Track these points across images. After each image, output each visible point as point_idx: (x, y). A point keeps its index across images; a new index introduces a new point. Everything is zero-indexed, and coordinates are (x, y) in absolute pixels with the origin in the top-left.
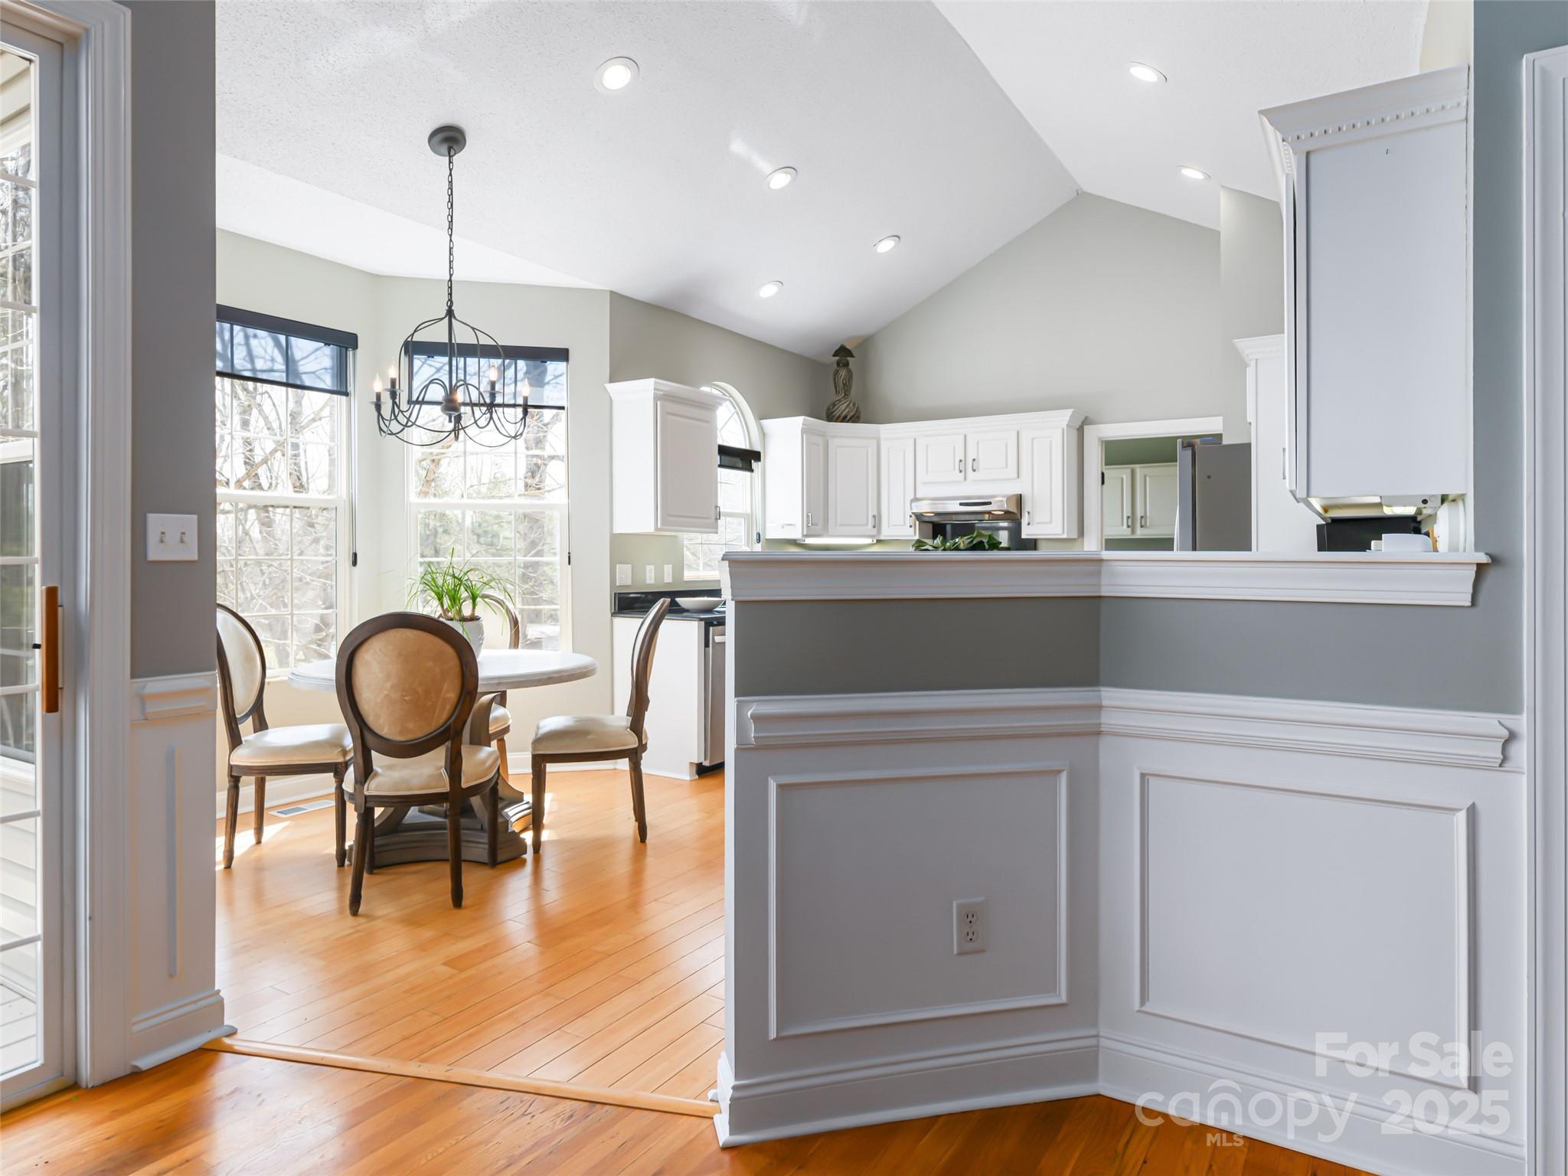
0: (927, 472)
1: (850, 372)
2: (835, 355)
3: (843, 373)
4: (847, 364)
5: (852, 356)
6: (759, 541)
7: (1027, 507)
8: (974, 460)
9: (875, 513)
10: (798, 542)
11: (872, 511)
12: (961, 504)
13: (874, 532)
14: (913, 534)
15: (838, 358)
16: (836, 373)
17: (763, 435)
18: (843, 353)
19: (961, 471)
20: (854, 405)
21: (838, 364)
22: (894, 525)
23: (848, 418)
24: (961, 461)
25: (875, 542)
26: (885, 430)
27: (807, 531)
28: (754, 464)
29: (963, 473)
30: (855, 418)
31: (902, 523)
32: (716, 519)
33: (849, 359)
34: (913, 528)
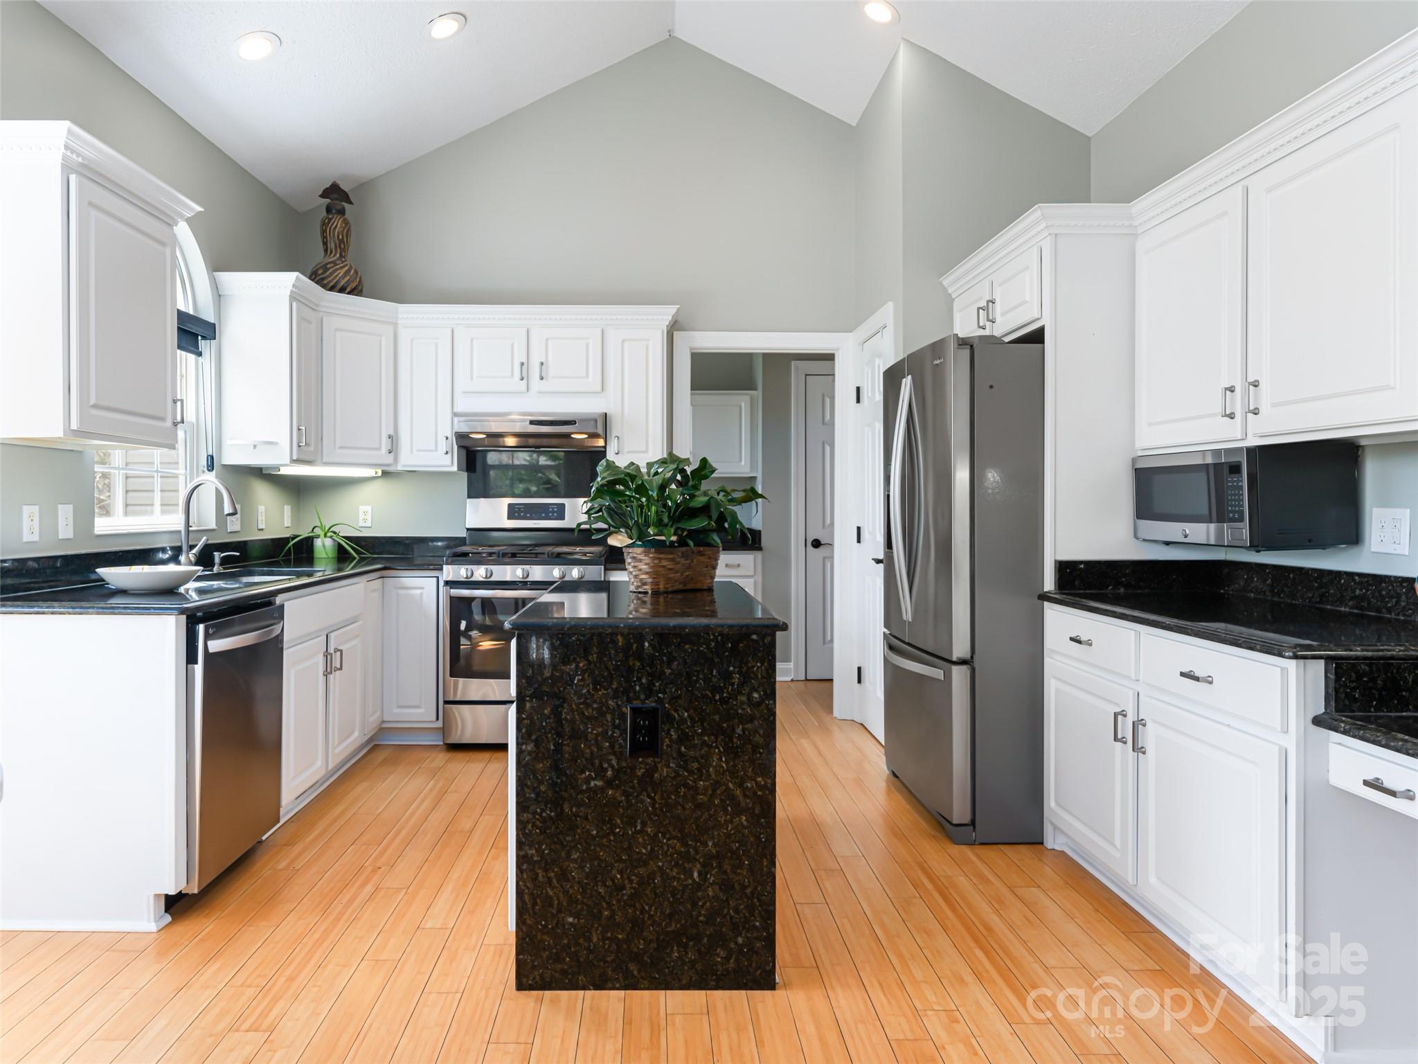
0: (472, 378)
1: (346, 222)
2: (323, 196)
3: (338, 222)
4: (342, 212)
5: (351, 203)
6: (211, 467)
7: (615, 430)
8: (542, 364)
9: (392, 433)
10: (264, 472)
11: (387, 430)
12: (532, 422)
13: (389, 459)
14: (449, 463)
15: (328, 201)
16: (324, 224)
17: (218, 296)
18: (336, 196)
19: (522, 379)
20: (356, 272)
21: (329, 210)
22: (419, 451)
23: (348, 290)
24: (522, 364)
25: (380, 474)
26: (406, 312)
27: (299, 453)
28: (203, 344)
29: (525, 381)
30: (356, 291)
31: (433, 448)
32: (175, 424)
33: (346, 205)
34: (449, 455)
